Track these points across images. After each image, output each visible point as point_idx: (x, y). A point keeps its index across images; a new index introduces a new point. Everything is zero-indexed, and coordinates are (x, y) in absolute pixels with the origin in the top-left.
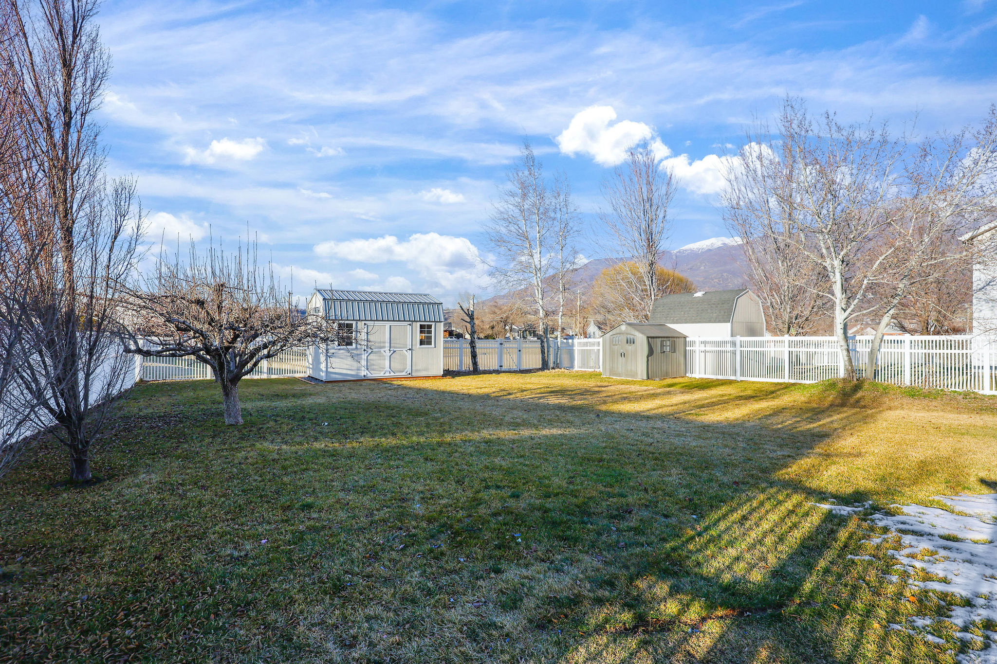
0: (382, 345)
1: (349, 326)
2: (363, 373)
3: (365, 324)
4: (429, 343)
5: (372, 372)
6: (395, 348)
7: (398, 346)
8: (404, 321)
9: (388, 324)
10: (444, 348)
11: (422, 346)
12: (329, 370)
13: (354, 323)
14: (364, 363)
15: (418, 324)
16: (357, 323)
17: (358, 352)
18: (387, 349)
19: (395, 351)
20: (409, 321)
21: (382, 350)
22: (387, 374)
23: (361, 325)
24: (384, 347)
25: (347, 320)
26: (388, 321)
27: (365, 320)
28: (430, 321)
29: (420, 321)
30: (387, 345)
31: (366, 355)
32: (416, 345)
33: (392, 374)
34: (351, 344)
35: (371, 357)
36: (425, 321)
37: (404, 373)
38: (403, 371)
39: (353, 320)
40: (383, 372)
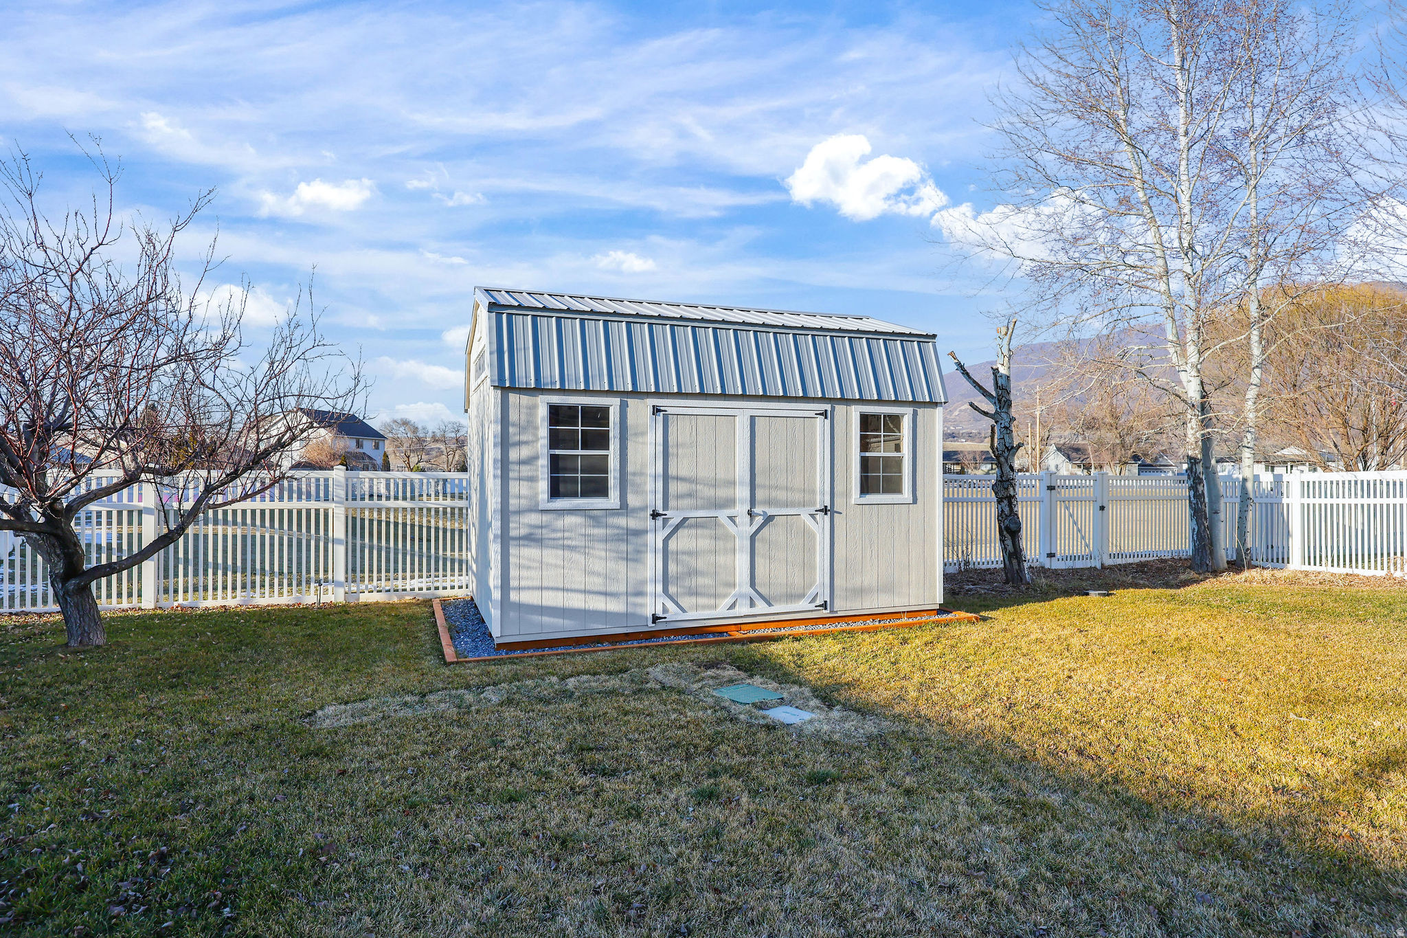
0: (722, 493)
1: (598, 416)
2: (652, 605)
3: (656, 410)
4: (893, 486)
5: (685, 602)
6: (769, 502)
7: (781, 495)
8: (805, 398)
9: (742, 412)
10: (946, 501)
11: (871, 498)
12: (513, 596)
13: (613, 403)
14: (652, 565)
15: (855, 412)
16: (623, 408)
17: (633, 523)
18: (741, 509)
19: (769, 519)
20: (823, 399)
21: (722, 515)
22: (743, 609)
23: (640, 410)
24: (730, 503)
25: (587, 392)
26: (744, 397)
27: (657, 394)
28: (896, 402)
29: (861, 401)
30: (743, 493)
31: (661, 536)
32: (847, 494)
33: (761, 607)
34: (599, 489)
35: (683, 541)
36: (880, 401)
37: (803, 604)
38: (802, 596)
39: (611, 392)
40: (728, 601)
